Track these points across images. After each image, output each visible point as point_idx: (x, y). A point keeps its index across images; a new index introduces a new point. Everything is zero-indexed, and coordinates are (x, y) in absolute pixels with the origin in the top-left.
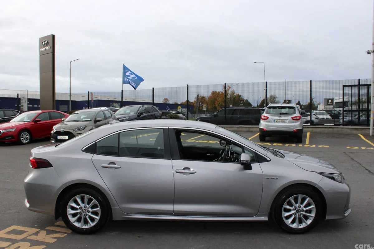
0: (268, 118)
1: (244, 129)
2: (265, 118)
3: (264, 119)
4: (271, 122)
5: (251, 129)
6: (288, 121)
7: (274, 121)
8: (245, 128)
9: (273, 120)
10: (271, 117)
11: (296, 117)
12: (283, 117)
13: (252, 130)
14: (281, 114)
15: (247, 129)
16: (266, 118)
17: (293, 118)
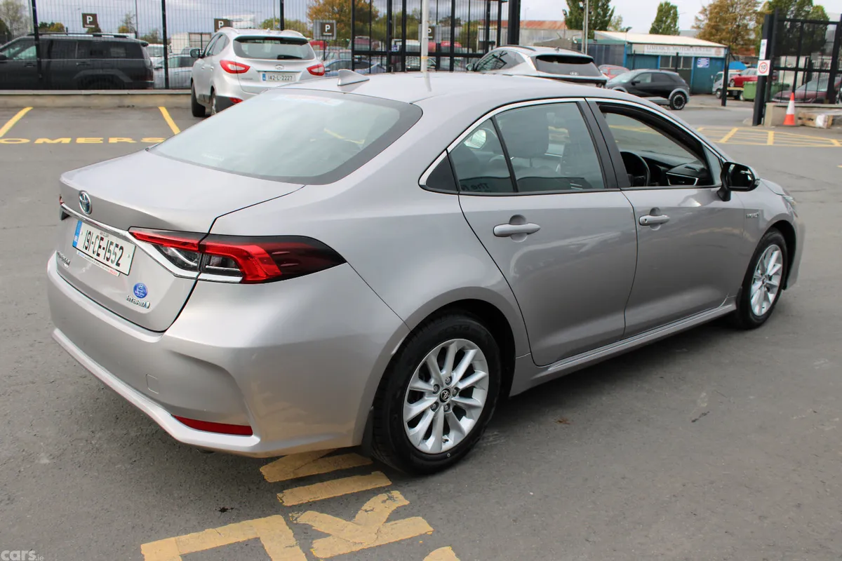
0: (247, 68)
1: (107, 101)
2: (239, 68)
3: (237, 72)
4: (258, 81)
5: (128, 101)
6: (298, 76)
7: (264, 76)
8: (110, 98)
9: (261, 74)
10: (255, 66)
11: (318, 67)
12: (288, 67)
13: (131, 104)
14: (280, 57)
15: (116, 101)
16: (243, 69)
17: (310, 70)
